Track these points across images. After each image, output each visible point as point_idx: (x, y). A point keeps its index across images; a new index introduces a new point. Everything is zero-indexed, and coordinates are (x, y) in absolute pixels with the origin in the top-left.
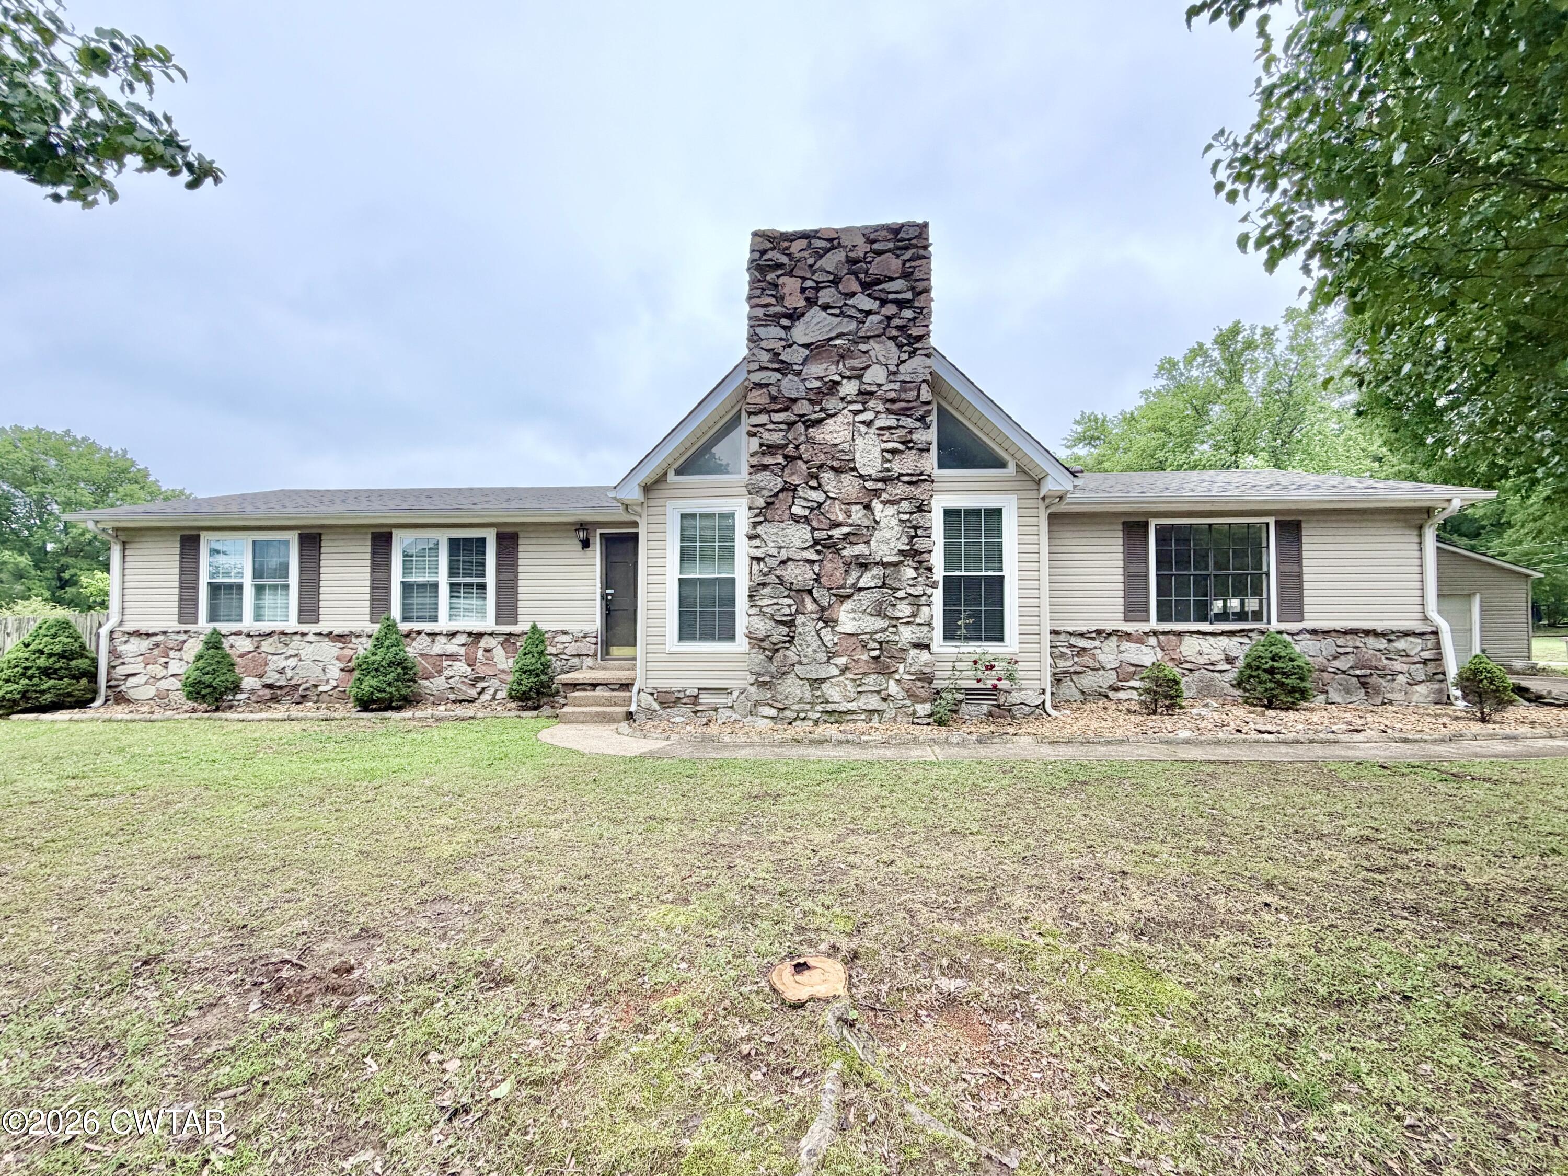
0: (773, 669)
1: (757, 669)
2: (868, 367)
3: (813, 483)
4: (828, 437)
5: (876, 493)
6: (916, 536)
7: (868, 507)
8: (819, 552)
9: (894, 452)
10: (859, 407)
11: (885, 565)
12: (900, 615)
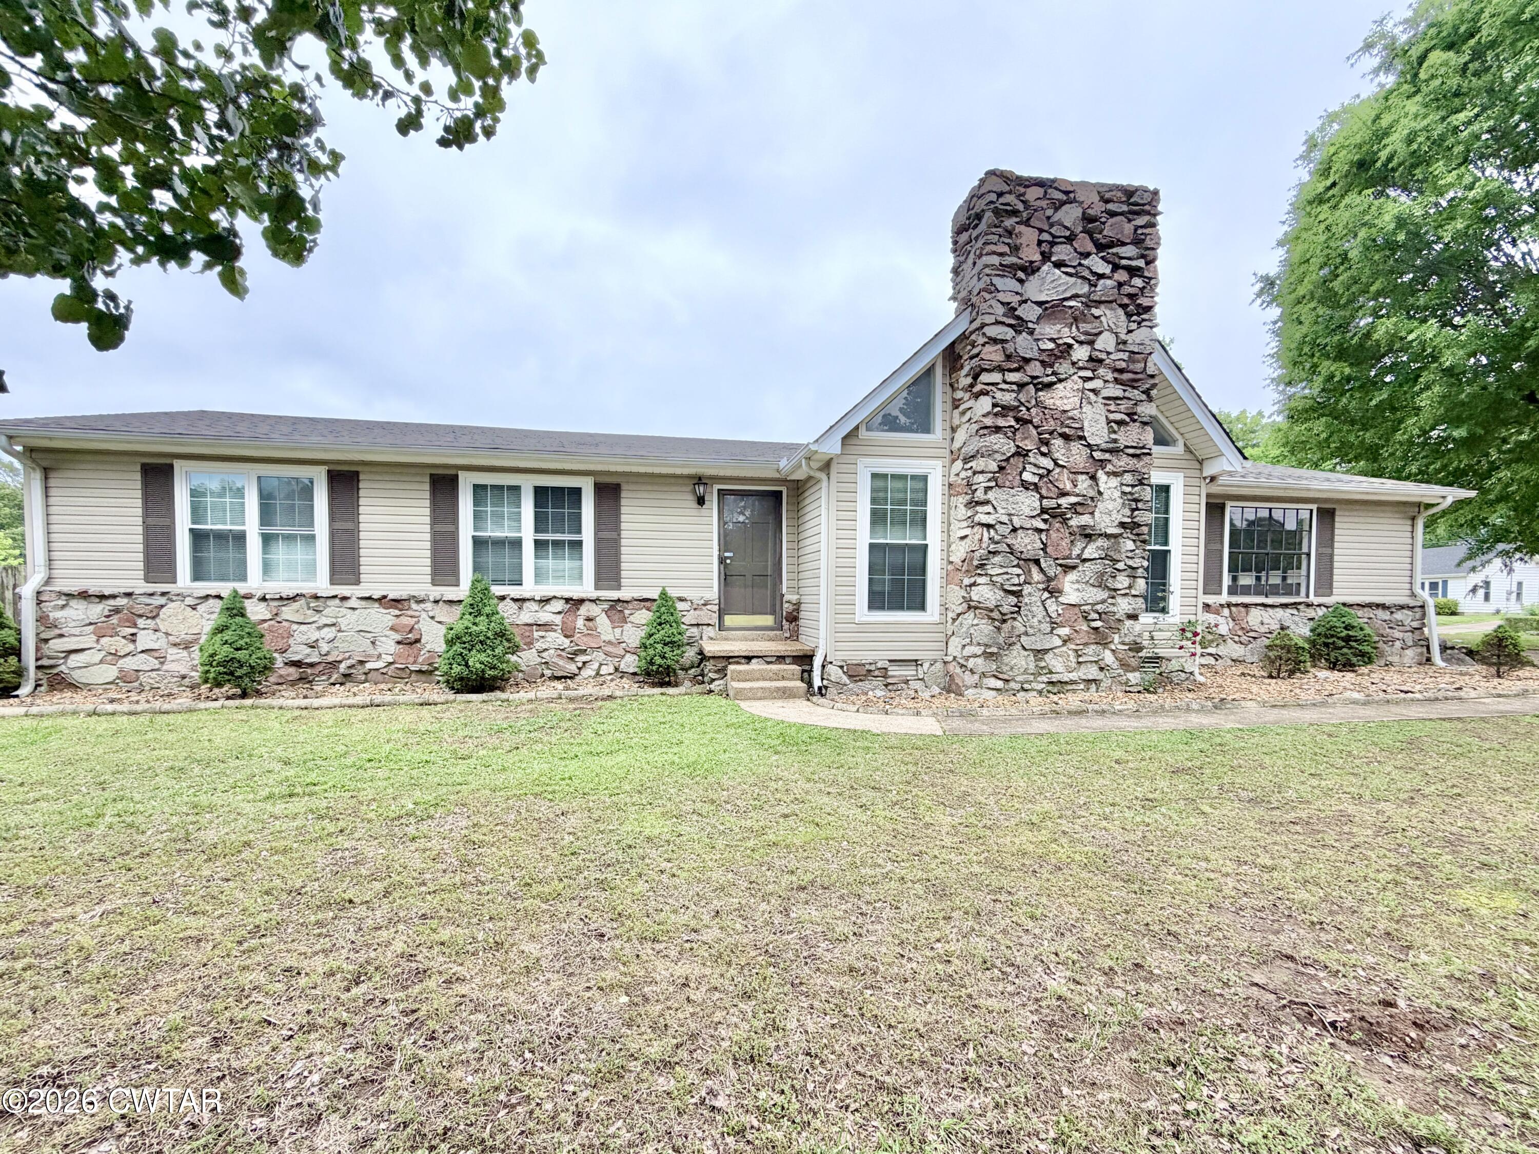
0: (1001, 640)
1: (985, 640)
2: (1100, 333)
3: (1044, 449)
4: (1058, 403)
5: (1102, 463)
6: (1137, 509)
7: (1093, 478)
8: (1045, 521)
9: (1120, 423)
10: (1089, 374)
11: (1107, 536)
12: (1119, 586)
